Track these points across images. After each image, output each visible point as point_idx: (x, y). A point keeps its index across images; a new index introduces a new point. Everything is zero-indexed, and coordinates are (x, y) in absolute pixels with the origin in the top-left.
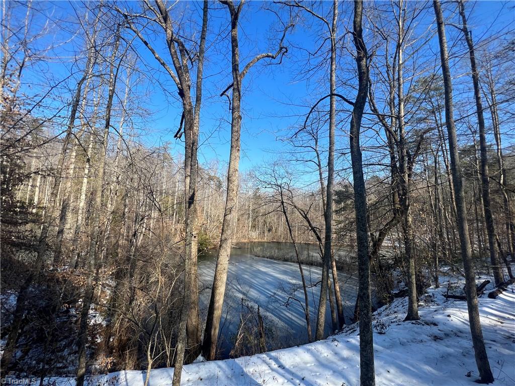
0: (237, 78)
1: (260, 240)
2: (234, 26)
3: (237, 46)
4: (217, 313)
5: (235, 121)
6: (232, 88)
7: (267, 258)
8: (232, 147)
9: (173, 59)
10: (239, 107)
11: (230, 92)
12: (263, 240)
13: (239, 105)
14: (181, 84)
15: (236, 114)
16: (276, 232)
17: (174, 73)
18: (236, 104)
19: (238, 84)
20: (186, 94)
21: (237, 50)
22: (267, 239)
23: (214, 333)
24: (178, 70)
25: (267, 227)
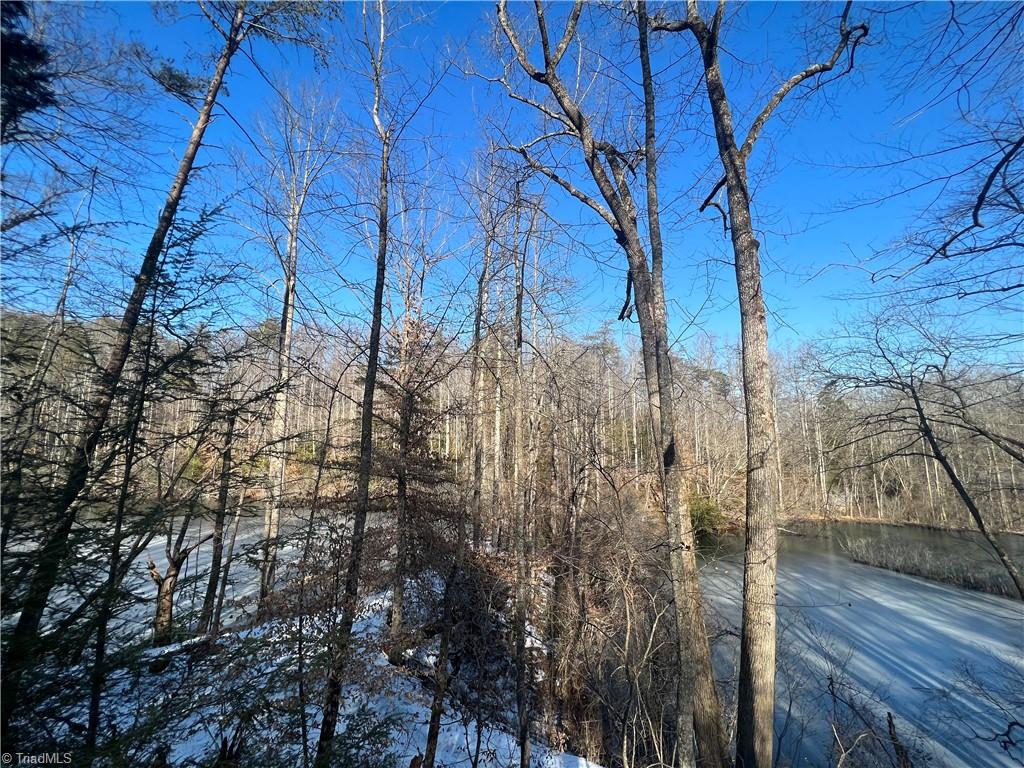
0: (732, 162)
1: (862, 517)
2: (709, 59)
3: (723, 97)
4: (763, 703)
5: (744, 257)
6: (724, 188)
7: (897, 571)
8: (743, 314)
9: (599, 186)
10: (747, 223)
11: (721, 196)
12: (872, 519)
13: (749, 218)
14: (619, 223)
15: (744, 240)
16: (914, 497)
17: (604, 208)
18: (739, 220)
19: (737, 175)
20: (631, 237)
21: (724, 106)
22: (886, 515)
23: (763, 749)
24: (611, 201)
25: (879, 482)
